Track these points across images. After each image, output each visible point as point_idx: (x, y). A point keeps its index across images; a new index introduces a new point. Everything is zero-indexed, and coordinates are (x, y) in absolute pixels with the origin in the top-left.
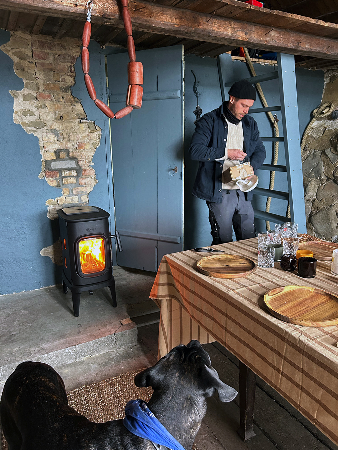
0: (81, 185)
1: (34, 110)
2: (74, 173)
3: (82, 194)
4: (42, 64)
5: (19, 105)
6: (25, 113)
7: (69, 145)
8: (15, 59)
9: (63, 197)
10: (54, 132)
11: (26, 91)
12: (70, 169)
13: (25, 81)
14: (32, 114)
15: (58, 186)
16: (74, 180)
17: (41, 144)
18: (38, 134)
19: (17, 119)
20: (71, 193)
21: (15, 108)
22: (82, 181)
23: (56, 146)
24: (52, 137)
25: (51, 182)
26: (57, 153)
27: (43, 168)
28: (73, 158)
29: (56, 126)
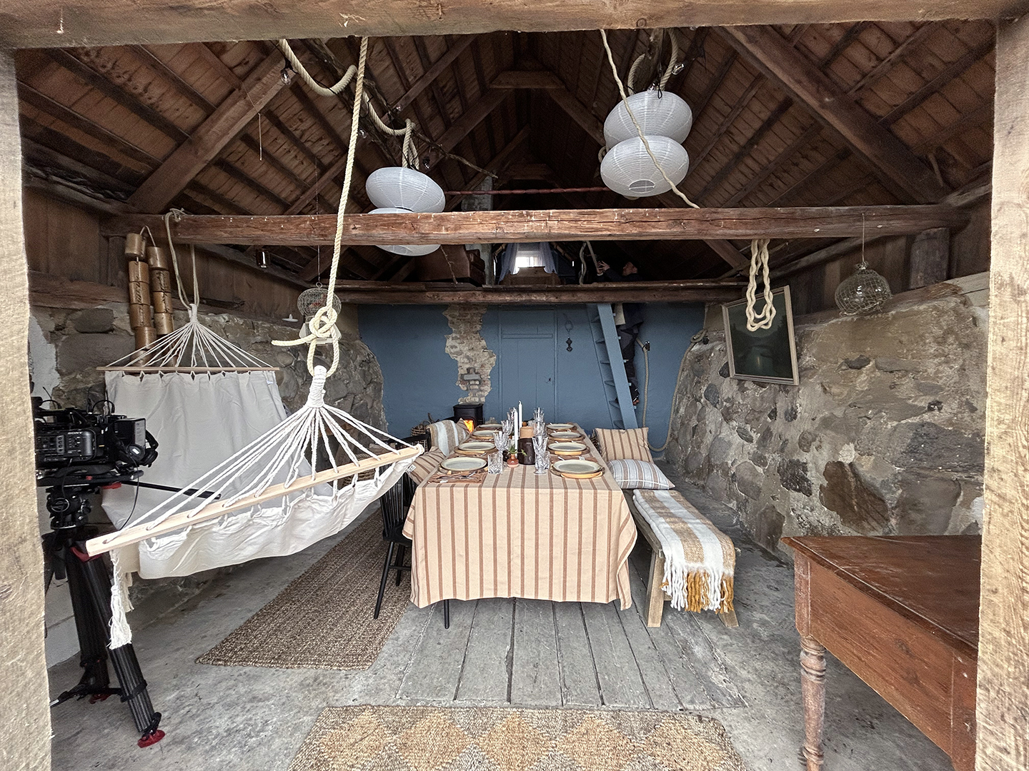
0: (481, 391)
1: (457, 345)
2: (478, 383)
3: (482, 396)
4: (464, 320)
5: (450, 342)
6: (452, 347)
7: (476, 365)
8: (450, 318)
9: (469, 397)
10: (468, 357)
11: (454, 335)
12: (475, 380)
13: (454, 330)
14: (456, 347)
15: (467, 390)
16: (477, 387)
17: (459, 365)
18: (458, 359)
19: (447, 350)
20: (474, 396)
21: (447, 345)
22: (482, 388)
23: (468, 366)
24: (466, 360)
25: (463, 387)
26: (468, 370)
27: (459, 379)
28: (477, 373)
29: (468, 354)
